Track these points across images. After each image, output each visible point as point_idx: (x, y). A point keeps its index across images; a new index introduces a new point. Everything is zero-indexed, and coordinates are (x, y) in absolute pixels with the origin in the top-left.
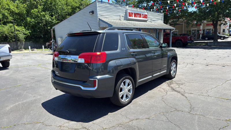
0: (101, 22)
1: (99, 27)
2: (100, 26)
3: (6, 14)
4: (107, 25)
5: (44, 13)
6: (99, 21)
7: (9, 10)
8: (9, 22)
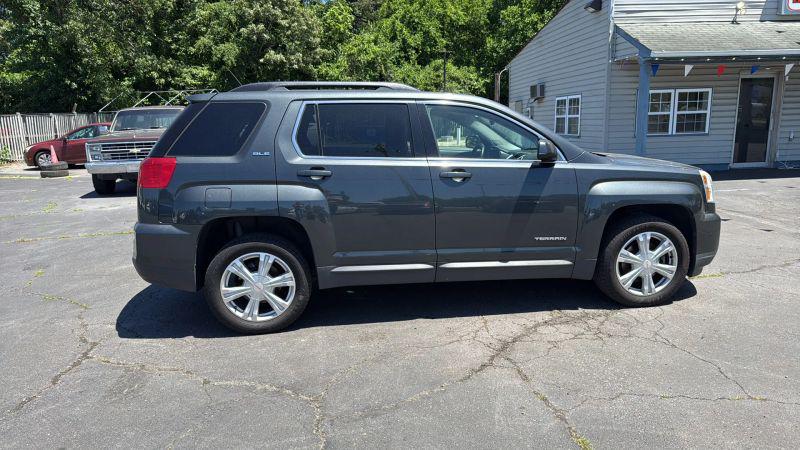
0: (621, 40)
1: (614, 58)
2: (618, 54)
3: (433, 31)
4: (636, 50)
5: (535, 17)
6: (613, 38)
7: (442, 18)
8: (434, 56)
